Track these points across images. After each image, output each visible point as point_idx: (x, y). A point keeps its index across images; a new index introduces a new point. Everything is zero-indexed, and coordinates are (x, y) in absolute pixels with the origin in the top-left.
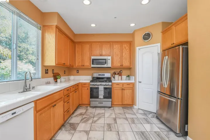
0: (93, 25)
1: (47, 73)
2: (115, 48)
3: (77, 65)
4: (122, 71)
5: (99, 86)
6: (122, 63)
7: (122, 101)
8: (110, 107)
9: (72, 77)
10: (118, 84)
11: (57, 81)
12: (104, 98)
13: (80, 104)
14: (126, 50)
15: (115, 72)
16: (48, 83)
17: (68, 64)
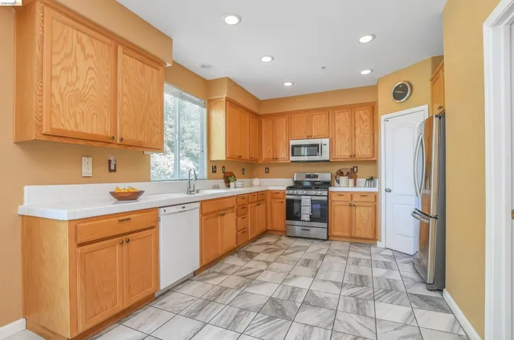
0: (288, 84)
1: (215, 172)
2: (338, 121)
3: (264, 158)
4: (357, 167)
5: (303, 197)
6: (353, 151)
7: (351, 229)
8: (325, 240)
9: (256, 181)
10: (341, 194)
11: (229, 186)
12: (311, 221)
13: (268, 230)
14: (363, 122)
15: (340, 170)
16: (216, 187)
17: (246, 156)
